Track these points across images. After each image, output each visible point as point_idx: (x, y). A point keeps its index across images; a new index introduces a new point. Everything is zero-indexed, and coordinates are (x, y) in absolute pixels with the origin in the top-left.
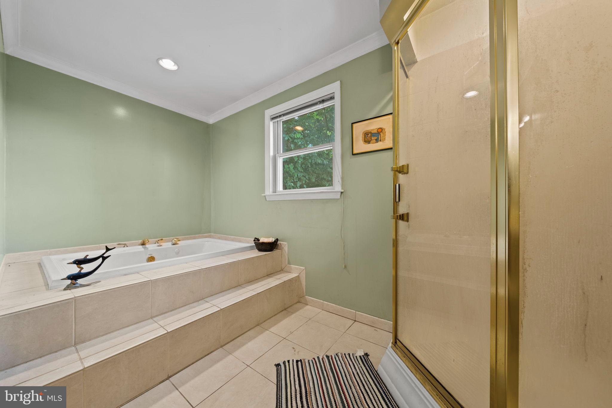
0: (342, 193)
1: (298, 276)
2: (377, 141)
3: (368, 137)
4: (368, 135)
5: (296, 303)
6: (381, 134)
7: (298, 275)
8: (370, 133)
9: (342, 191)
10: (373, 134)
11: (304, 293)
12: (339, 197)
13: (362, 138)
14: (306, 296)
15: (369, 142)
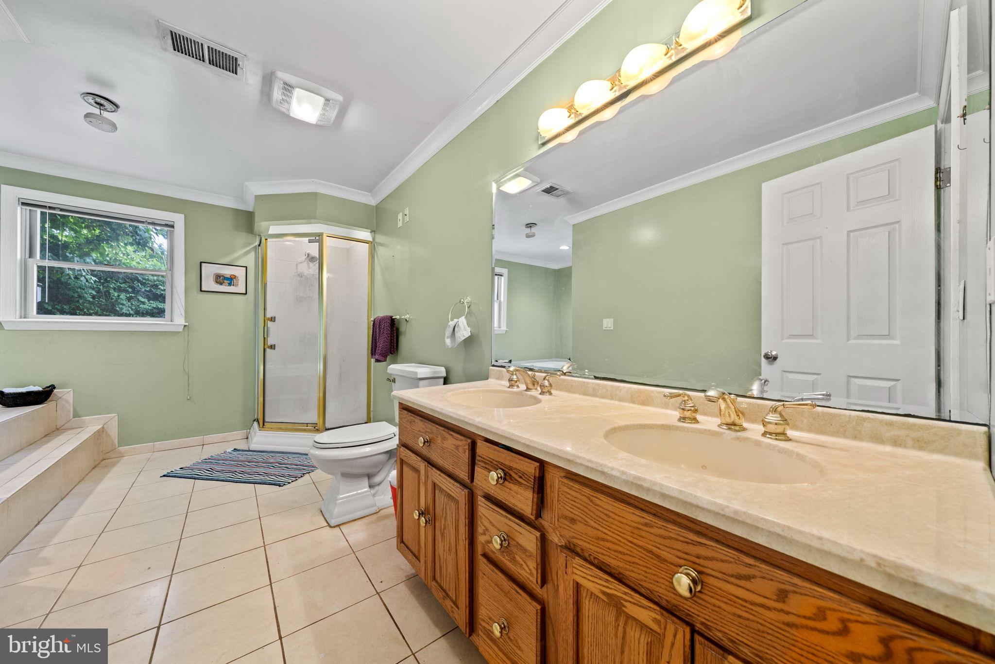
0: (185, 326)
1: (103, 427)
2: (230, 284)
3: (220, 279)
4: (220, 277)
5: (102, 461)
6: (234, 280)
7: (101, 426)
8: (223, 276)
9: (187, 324)
10: (225, 278)
11: (115, 445)
12: (181, 330)
13: (213, 278)
14: (119, 447)
15: (221, 284)
